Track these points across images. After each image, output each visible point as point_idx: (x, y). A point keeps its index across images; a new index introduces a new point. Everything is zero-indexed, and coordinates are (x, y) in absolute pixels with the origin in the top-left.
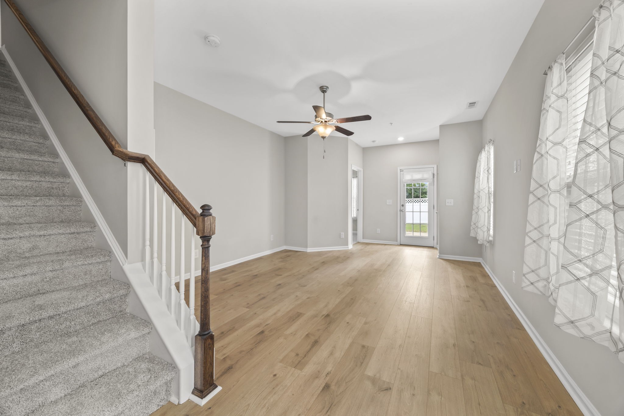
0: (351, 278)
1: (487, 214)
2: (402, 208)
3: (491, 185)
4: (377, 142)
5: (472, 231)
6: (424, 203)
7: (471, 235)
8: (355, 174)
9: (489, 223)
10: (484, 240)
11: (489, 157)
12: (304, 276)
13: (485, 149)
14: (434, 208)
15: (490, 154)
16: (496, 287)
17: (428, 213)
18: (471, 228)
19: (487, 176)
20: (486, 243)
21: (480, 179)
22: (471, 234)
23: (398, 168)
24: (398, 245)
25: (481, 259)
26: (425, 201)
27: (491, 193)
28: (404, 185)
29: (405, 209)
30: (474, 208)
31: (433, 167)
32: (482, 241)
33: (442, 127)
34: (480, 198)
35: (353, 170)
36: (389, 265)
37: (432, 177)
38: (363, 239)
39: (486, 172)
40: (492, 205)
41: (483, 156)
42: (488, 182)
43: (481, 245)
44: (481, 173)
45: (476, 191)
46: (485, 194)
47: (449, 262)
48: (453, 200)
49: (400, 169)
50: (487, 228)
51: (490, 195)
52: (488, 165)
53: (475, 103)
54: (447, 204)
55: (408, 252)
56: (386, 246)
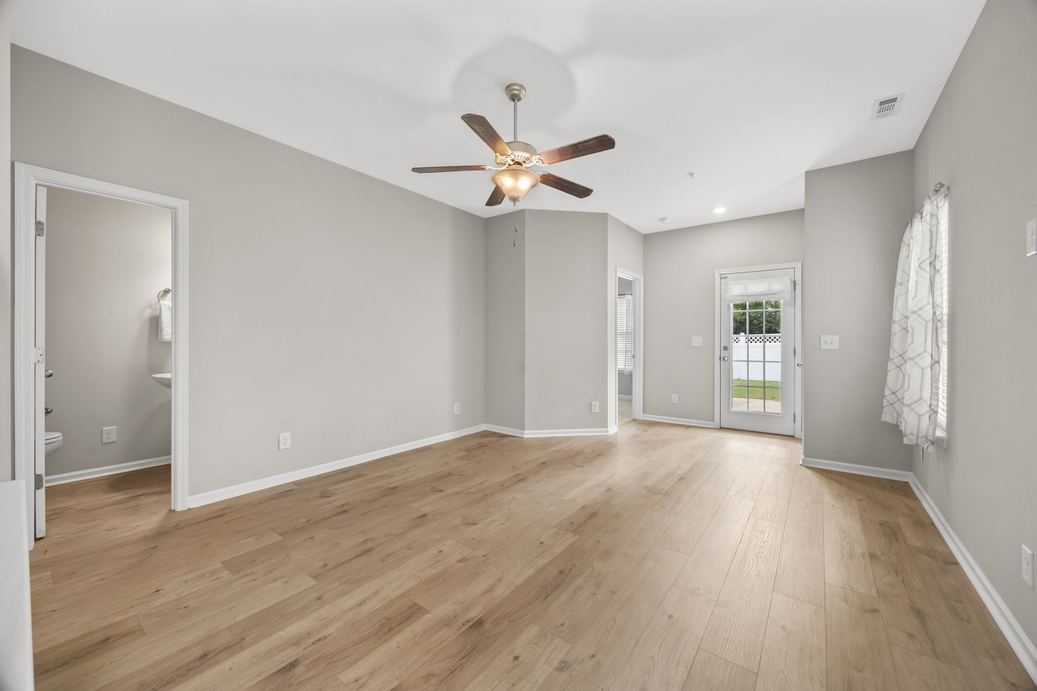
0: (584, 507)
1: (928, 372)
2: (724, 353)
3: (939, 300)
4: (669, 220)
5: (885, 410)
6: (773, 342)
7: (882, 420)
8: (625, 287)
9: (934, 394)
10: (920, 435)
11: (934, 229)
12: (486, 495)
13: (921, 214)
14: (795, 355)
15: (938, 223)
16: (956, 563)
17: (782, 365)
18: (885, 403)
19: (928, 276)
20: (926, 445)
21: (908, 288)
22: (883, 416)
23: (716, 271)
24: (714, 428)
25: (911, 474)
26: (775, 340)
27: (939, 321)
28: (729, 305)
29: (730, 355)
30: (893, 355)
31: (793, 266)
32: (914, 438)
33: (811, 175)
34: (908, 332)
35: (619, 277)
36: (682, 479)
37: (789, 288)
38: (644, 413)
39: (928, 268)
40: (944, 350)
41: (918, 231)
42: (932, 291)
43: (911, 448)
44: (913, 273)
45: (897, 316)
46: (925, 322)
47: (827, 477)
48: (838, 336)
49: (720, 275)
50: (930, 406)
51: (939, 324)
52: (933, 250)
53: (895, 100)
54: (823, 346)
55: (736, 444)
56: (690, 431)
